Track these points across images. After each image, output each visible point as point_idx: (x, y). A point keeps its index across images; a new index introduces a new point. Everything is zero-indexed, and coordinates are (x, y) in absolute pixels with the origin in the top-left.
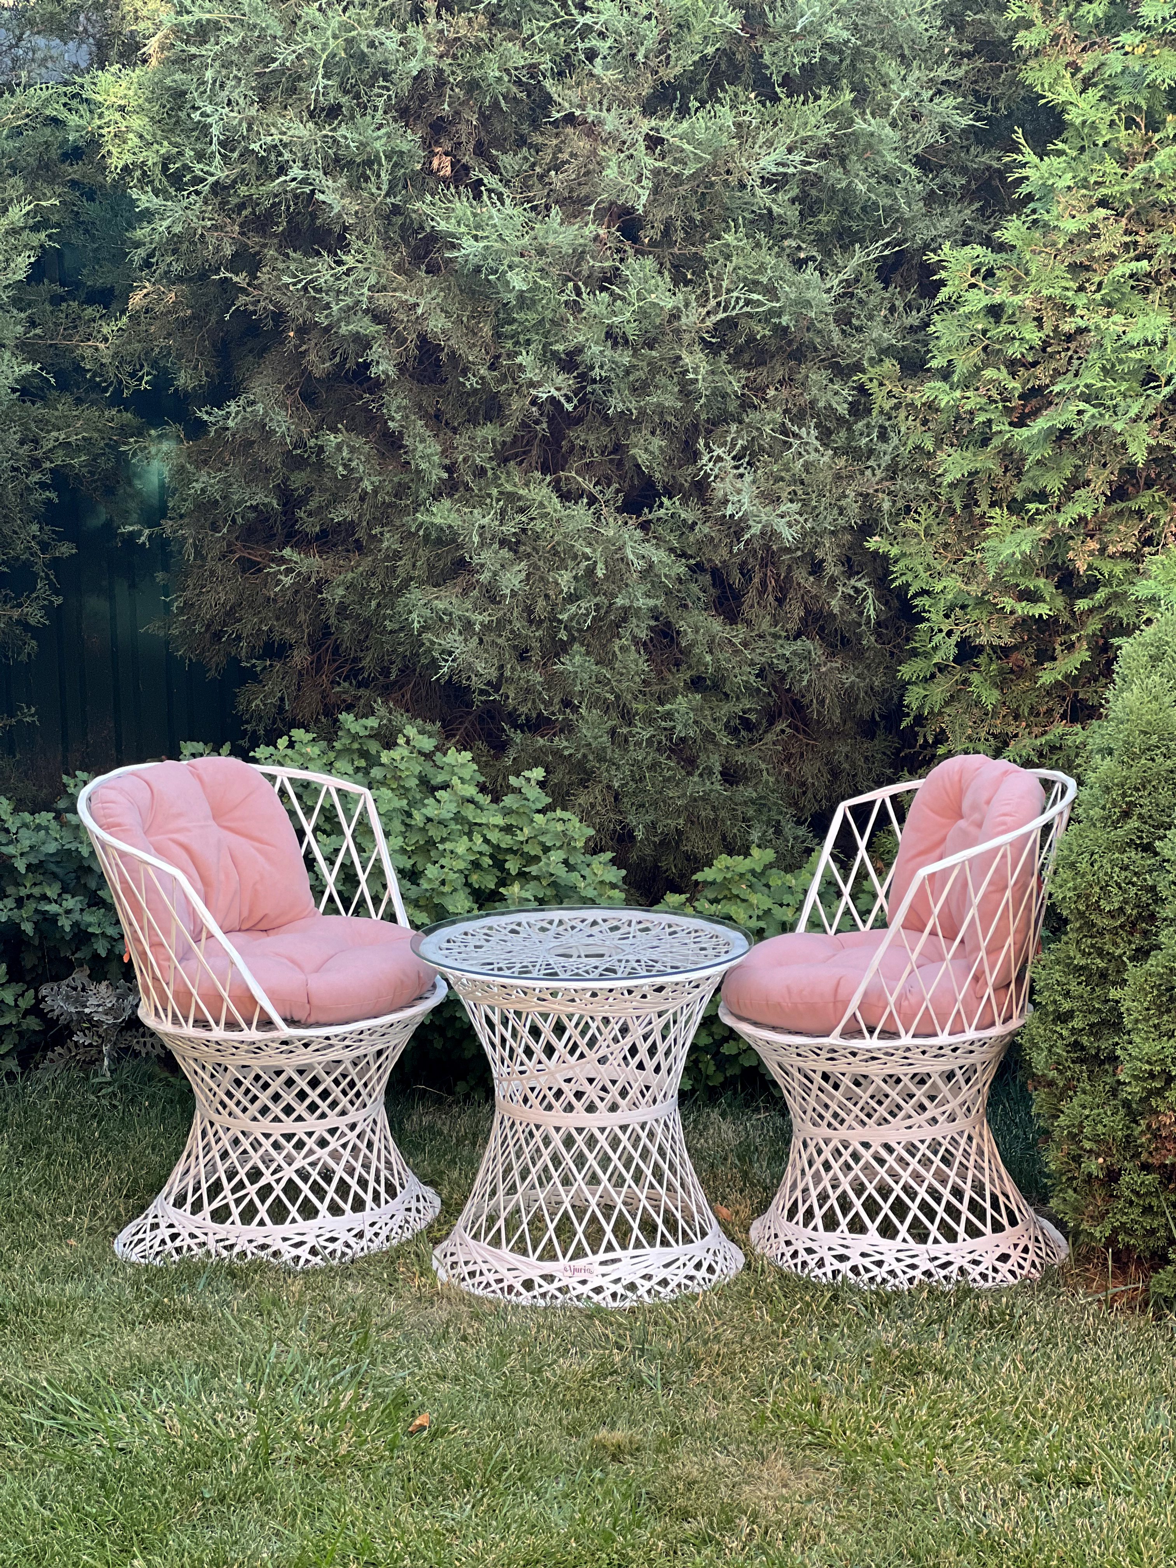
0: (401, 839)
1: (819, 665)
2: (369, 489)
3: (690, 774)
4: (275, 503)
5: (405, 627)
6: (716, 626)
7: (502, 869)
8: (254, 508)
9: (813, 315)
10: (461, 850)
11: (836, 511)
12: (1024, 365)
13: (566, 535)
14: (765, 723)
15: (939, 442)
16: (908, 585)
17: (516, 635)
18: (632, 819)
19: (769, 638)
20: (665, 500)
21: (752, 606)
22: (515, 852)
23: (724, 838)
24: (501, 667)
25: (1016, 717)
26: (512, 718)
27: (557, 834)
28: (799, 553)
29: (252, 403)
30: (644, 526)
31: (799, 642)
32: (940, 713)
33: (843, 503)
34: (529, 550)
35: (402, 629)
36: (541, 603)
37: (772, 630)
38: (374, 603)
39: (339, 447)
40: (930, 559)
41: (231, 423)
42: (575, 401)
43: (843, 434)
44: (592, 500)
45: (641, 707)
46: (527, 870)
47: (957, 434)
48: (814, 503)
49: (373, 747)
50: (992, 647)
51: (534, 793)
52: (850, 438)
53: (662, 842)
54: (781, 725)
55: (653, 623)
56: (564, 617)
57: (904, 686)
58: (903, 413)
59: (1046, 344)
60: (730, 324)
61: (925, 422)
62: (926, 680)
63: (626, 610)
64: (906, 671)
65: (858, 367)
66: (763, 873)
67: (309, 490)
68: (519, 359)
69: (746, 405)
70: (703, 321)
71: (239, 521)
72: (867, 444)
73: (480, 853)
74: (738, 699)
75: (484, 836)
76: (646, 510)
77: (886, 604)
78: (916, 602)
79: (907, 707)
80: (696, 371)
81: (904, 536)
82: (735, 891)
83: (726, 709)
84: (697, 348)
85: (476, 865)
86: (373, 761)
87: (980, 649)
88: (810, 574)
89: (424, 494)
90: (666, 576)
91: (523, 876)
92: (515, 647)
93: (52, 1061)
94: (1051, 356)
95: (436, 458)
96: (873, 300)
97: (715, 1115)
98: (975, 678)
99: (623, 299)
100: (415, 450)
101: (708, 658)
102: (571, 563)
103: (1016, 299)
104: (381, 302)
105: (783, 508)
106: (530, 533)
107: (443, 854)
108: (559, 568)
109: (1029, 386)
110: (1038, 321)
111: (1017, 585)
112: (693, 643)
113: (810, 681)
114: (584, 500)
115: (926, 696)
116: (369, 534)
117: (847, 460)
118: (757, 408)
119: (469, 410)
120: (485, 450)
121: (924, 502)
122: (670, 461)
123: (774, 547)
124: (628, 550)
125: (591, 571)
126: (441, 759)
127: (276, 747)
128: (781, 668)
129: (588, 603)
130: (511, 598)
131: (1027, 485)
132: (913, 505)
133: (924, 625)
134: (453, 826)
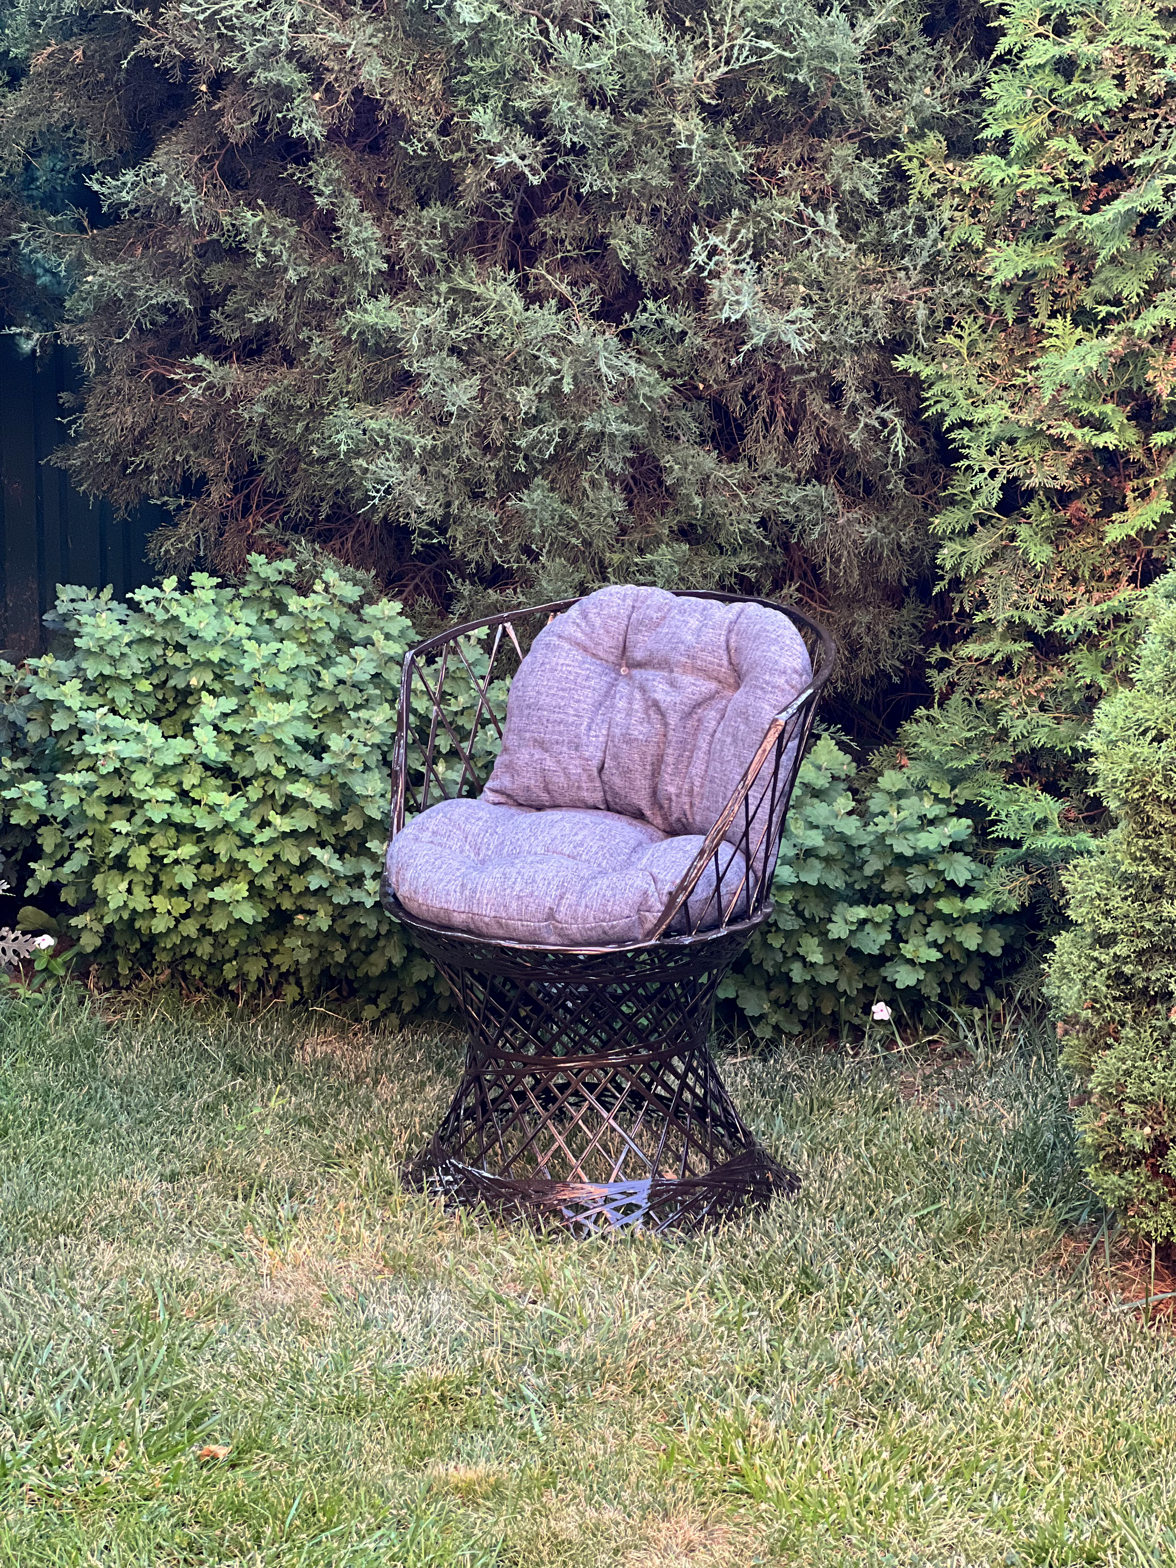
0: (304, 704)
1: (834, 515)
2: (296, 282)
4: (187, 301)
5: (332, 451)
6: (709, 461)
9: (837, 70)
10: (377, 720)
11: (859, 322)
12: (1098, 135)
13: (527, 343)
14: (768, 585)
15: (990, 238)
16: (943, 415)
17: (465, 465)
19: (774, 480)
20: (650, 305)
21: (757, 441)
22: (447, 726)
24: (448, 505)
25: (1074, 582)
26: (459, 567)
28: (814, 374)
29: (155, 173)
30: (626, 336)
31: (809, 487)
32: (980, 574)
33: (870, 312)
34: (483, 360)
35: (331, 457)
36: (497, 426)
37: (779, 471)
38: (300, 428)
39: (258, 228)
40: (972, 383)
41: (128, 195)
42: (543, 174)
43: (873, 227)
44: (563, 304)
45: (616, 558)
47: (1015, 226)
48: (833, 311)
49: (286, 592)
50: (1047, 490)
51: (473, 653)
52: (881, 233)
54: (790, 590)
55: (630, 454)
56: (523, 443)
57: (937, 542)
58: (947, 201)
59: (1127, 108)
60: (738, 79)
61: (975, 213)
62: (963, 534)
63: (599, 436)
64: (939, 523)
65: (894, 144)
67: (229, 289)
68: (474, 119)
69: (754, 190)
70: (701, 77)
71: (146, 325)
72: (900, 241)
74: (735, 552)
76: (627, 316)
77: (922, 443)
78: (952, 435)
79: (941, 567)
80: (690, 139)
81: (944, 355)
83: (718, 564)
84: (693, 114)
86: (281, 608)
87: (1030, 494)
88: (826, 401)
89: (359, 289)
90: (648, 398)
92: (467, 482)
94: (1134, 124)
95: (373, 244)
96: (917, 58)
98: (1023, 531)
99: (600, 41)
100: (347, 234)
101: (699, 501)
102: (533, 378)
103: (1090, 50)
104: (306, 45)
105: (792, 315)
106: (485, 340)
107: (356, 724)
108: (519, 383)
109: (1104, 162)
110: (1120, 81)
111: (1078, 411)
112: (679, 482)
113: (823, 535)
114: (553, 302)
115: (964, 553)
116: (297, 340)
117: (876, 259)
118: (767, 194)
119: (418, 190)
120: (432, 236)
121: (969, 313)
122: (661, 261)
123: (783, 367)
124: (601, 364)
125: (556, 390)
126: (369, 611)
127: (162, 590)
128: (789, 517)
129: (552, 428)
130: (459, 417)
131: (1098, 288)
132: (956, 317)
133: (962, 465)
134: (373, 691)
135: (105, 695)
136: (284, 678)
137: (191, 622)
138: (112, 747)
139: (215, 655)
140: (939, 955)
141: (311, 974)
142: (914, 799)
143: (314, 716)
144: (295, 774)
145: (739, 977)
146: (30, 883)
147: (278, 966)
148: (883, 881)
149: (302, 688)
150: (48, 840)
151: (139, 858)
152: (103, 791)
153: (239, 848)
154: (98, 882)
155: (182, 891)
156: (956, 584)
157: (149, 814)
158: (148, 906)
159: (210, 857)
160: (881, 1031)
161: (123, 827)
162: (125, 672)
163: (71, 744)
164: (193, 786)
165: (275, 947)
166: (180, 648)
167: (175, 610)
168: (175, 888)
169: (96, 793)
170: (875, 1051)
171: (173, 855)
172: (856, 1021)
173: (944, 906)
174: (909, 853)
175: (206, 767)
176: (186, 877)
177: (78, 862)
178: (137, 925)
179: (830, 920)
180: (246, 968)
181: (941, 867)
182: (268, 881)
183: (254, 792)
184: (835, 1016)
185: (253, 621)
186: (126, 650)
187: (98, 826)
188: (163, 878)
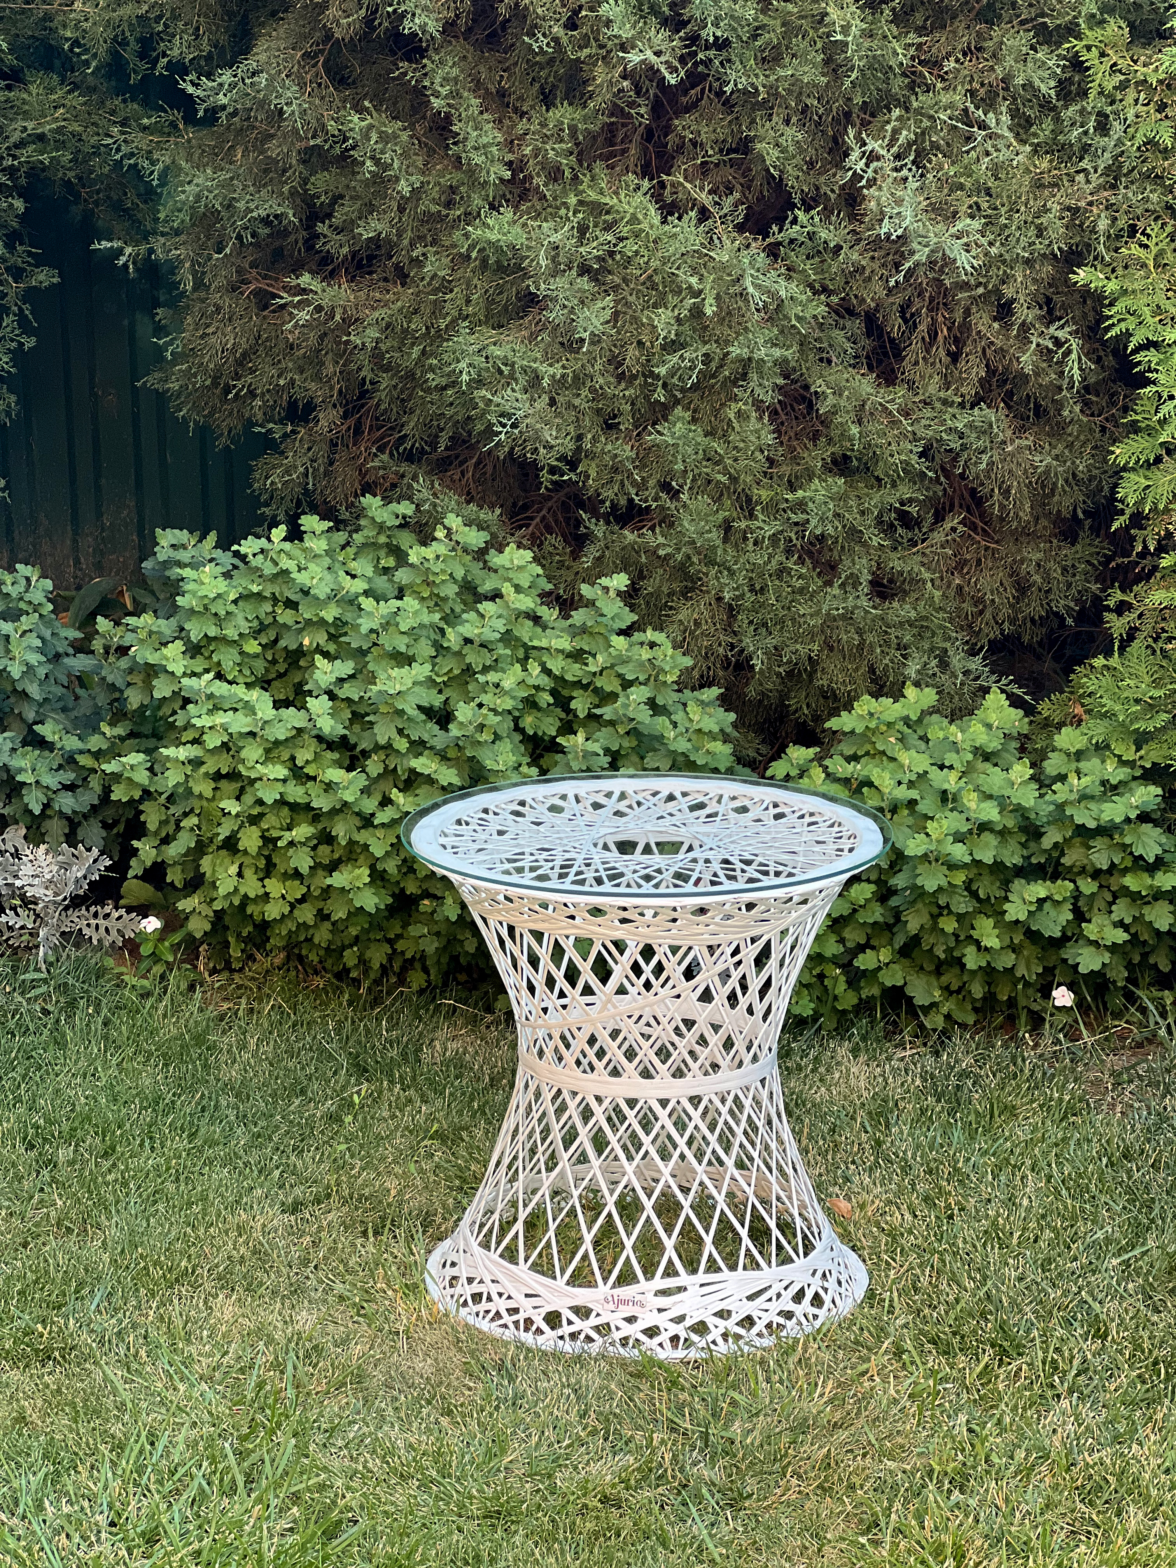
0: (428, 667)
1: (1004, 442)
2: (407, 191)
3: (829, 583)
4: (291, 213)
5: (454, 380)
6: (865, 385)
7: (568, 710)
8: (266, 221)
10: (508, 683)
11: (1032, 232)
13: (665, 261)
14: (930, 518)
16: (1128, 334)
17: (597, 395)
18: (748, 643)
19: (938, 405)
20: (800, 214)
21: (916, 363)
22: (585, 687)
23: (872, 670)
24: (580, 438)
26: (592, 505)
27: (641, 664)
28: (981, 290)
29: (254, 73)
30: (773, 252)
31: (976, 411)
33: (1043, 220)
34: (617, 280)
35: (450, 385)
36: (632, 352)
37: (942, 394)
38: (416, 351)
39: (366, 133)
40: (1160, 298)
41: (225, 102)
42: (682, 73)
43: (1048, 125)
44: (704, 214)
45: (764, 494)
46: (598, 711)
48: (1003, 221)
49: (405, 539)
51: (612, 606)
52: (1058, 131)
53: (790, 674)
54: (952, 521)
55: (781, 381)
56: (662, 371)
57: (1118, 473)
58: (1131, 94)
61: (1162, 107)
62: (1148, 465)
63: (746, 363)
64: (1121, 453)
65: (1072, 30)
66: (920, 720)
67: (337, 198)
68: (605, 11)
69: (915, 83)
71: (247, 238)
72: (1078, 139)
73: (537, 688)
74: (894, 485)
75: (543, 665)
76: (775, 228)
77: (1098, 361)
78: (1138, 358)
79: (1122, 501)
80: (846, 31)
81: (1126, 267)
82: (880, 747)
83: (877, 499)
85: (530, 703)
86: (401, 559)
88: (995, 319)
89: (477, 201)
90: (799, 319)
91: (593, 720)
92: (597, 412)
95: (494, 150)
97: (843, 1051)
100: (466, 139)
101: (855, 430)
102: (672, 300)
105: (960, 226)
106: (618, 257)
107: (484, 688)
108: (655, 306)
112: (835, 411)
113: (991, 464)
114: (693, 214)
115: (1148, 486)
116: (412, 260)
117: (1051, 161)
118: (930, 88)
119: (542, 88)
120: (560, 140)
121: (1156, 220)
122: (811, 164)
123: (947, 282)
124: (748, 282)
125: (697, 312)
126: (494, 558)
127: (269, 540)
128: (953, 445)
129: (694, 353)
130: (592, 343)
132: (1140, 225)
133: (1149, 390)
134: (503, 651)
135: (210, 657)
136: (406, 640)
137: (302, 578)
138: (220, 718)
139: (330, 614)
140: (1126, 937)
141: (438, 962)
142: (1096, 761)
143: (439, 680)
144: (419, 746)
145: (906, 962)
146: (133, 862)
147: (403, 953)
148: (1062, 854)
149: (425, 649)
150: (152, 817)
151: (250, 840)
152: (210, 767)
153: (359, 829)
154: (206, 864)
155: (297, 874)
156: (1138, 519)
157: (260, 794)
158: (261, 892)
159: (326, 838)
160: (1064, 1019)
161: (233, 807)
162: (231, 633)
163: (174, 713)
164: (307, 762)
165: (399, 931)
166: (291, 605)
167: (285, 563)
168: (291, 872)
169: (203, 770)
170: (1058, 1042)
171: (288, 836)
172: (1036, 1007)
173: (1131, 882)
174: (1092, 824)
175: (320, 738)
176: (302, 861)
177: (183, 843)
178: (249, 911)
179: (1006, 899)
180: (368, 955)
181: (1128, 840)
182: (391, 866)
183: (374, 766)
184: (1012, 1002)
185: (369, 571)
186: (232, 608)
187: (205, 803)
188: (276, 860)
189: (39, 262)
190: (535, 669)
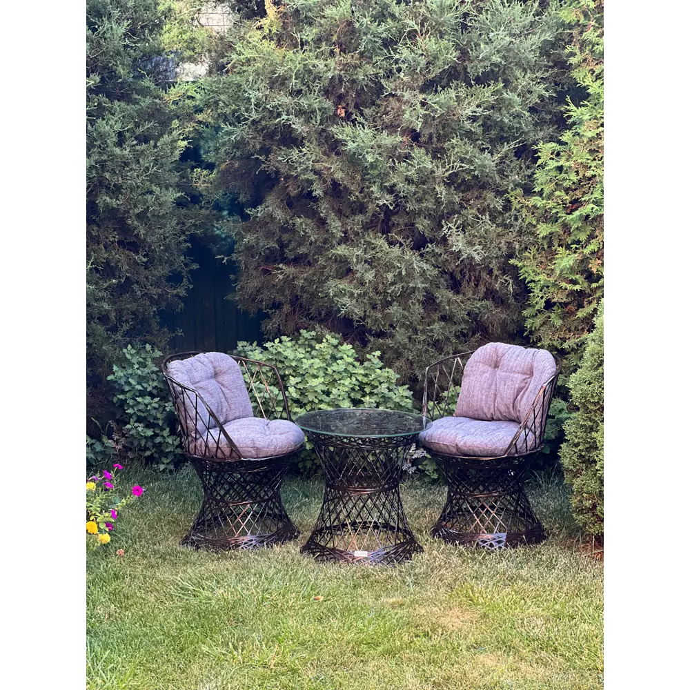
0: (323, 379)
1: (492, 311)
2: (313, 240)
3: (441, 354)
4: (277, 246)
5: (327, 295)
6: (450, 294)
7: (364, 391)
8: (268, 248)
9: (488, 171)
10: (346, 383)
11: (497, 249)
12: (572, 190)
13: (390, 259)
14: (471, 334)
15: (538, 221)
16: (525, 278)
17: (370, 298)
18: (417, 372)
19: (472, 300)
21: (465, 287)
22: (369, 384)
24: (365, 311)
25: (570, 331)
26: (370, 331)
27: (385, 377)
28: (483, 266)
29: (268, 207)
30: (422, 255)
31: (483, 301)
32: (539, 329)
33: (500, 245)
34: (376, 265)
35: (326, 296)
36: (381, 286)
37: (473, 297)
38: (315, 287)
39: (301, 224)
40: (535, 268)
41: (259, 215)
42: (394, 205)
44: (401, 245)
45: (421, 328)
46: (373, 391)
47: (546, 218)
48: (489, 246)
49: (313, 343)
50: (560, 303)
51: (376, 361)
52: (504, 220)
54: (478, 335)
55: (425, 294)
56: (390, 291)
57: (525, 319)
58: (524, 210)
59: (580, 181)
60: (456, 174)
61: (533, 213)
62: (533, 316)
63: (414, 288)
64: (525, 313)
65: (506, 192)
67: (290, 241)
68: (371, 189)
69: (462, 207)
70: (444, 174)
71: (263, 254)
72: (509, 222)
73: (355, 384)
74: (459, 324)
75: (356, 378)
76: (422, 249)
77: (518, 286)
78: (529, 285)
79: (526, 327)
80: (441, 194)
81: (525, 259)
83: (454, 328)
84: (442, 184)
85: (353, 389)
86: (313, 348)
87: (555, 303)
88: (488, 274)
89: (334, 242)
90: (430, 275)
91: (371, 394)
92: (370, 304)
93: (187, 466)
94: (582, 186)
95: (339, 228)
96: (512, 165)
98: (553, 315)
99: (412, 165)
100: (331, 225)
101: (447, 308)
102: (392, 270)
103: (567, 164)
104: (317, 167)
105: (476, 248)
106: (376, 258)
107: (340, 385)
108: (388, 272)
109: (573, 198)
110: (577, 172)
111: (568, 278)
112: (441, 301)
113: (488, 317)
114: (398, 245)
115: (533, 323)
116: (314, 259)
117: (502, 229)
118: (466, 208)
119: (353, 209)
120: (358, 225)
121: (533, 245)
122: (432, 229)
123: (473, 264)
124: (415, 265)
125: (400, 273)
126: (340, 348)
127: (274, 343)
128: (477, 312)
129: (399, 286)
130: (369, 283)
131: (573, 238)
132: (528, 246)
133: (532, 294)
134: (344, 374)
136: (316, 371)
137: (285, 354)
138: (261, 394)
139: (294, 364)
143: (326, 383)
144: (321, 401)
149: (321, 374)
156: (531, 332)
166: (281, 362)
167: (279, 350)
175: (293, 399)
183: (308, 408)
185: (304, 352)
186: (264, 363)
189: (193, 261)
190: (354, 379)
